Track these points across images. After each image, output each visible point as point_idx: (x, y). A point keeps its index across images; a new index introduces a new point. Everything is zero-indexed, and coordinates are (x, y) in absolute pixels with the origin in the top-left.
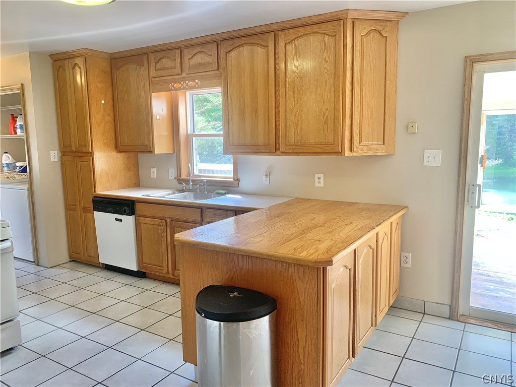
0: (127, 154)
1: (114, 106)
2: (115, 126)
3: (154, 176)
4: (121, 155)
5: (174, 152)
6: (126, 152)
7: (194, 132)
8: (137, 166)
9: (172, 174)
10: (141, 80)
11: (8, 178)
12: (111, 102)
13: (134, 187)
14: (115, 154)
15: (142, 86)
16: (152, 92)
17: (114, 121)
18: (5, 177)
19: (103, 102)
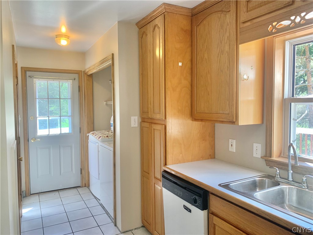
0: (203, 123)
1: (192, 69)
2: (192, 92)
3: (233, 149)
4: (197, 124)
5: (263, 123)
6: (202, 120)
7: (293, 96)
8: (213, 135)
9: (258, 150)
10: (226, 29)
11: (107, 137)
12: (189, 65)
13: (208, 159)
14: (190, 122)
15: (226, 38)
16: (240, 44)
17: (192, 86)
18: (106, 136)
19: (180, 64)
